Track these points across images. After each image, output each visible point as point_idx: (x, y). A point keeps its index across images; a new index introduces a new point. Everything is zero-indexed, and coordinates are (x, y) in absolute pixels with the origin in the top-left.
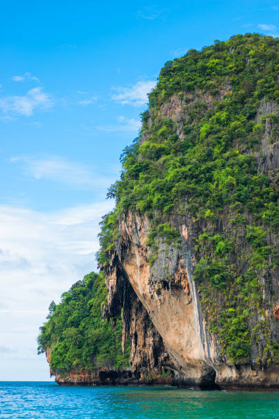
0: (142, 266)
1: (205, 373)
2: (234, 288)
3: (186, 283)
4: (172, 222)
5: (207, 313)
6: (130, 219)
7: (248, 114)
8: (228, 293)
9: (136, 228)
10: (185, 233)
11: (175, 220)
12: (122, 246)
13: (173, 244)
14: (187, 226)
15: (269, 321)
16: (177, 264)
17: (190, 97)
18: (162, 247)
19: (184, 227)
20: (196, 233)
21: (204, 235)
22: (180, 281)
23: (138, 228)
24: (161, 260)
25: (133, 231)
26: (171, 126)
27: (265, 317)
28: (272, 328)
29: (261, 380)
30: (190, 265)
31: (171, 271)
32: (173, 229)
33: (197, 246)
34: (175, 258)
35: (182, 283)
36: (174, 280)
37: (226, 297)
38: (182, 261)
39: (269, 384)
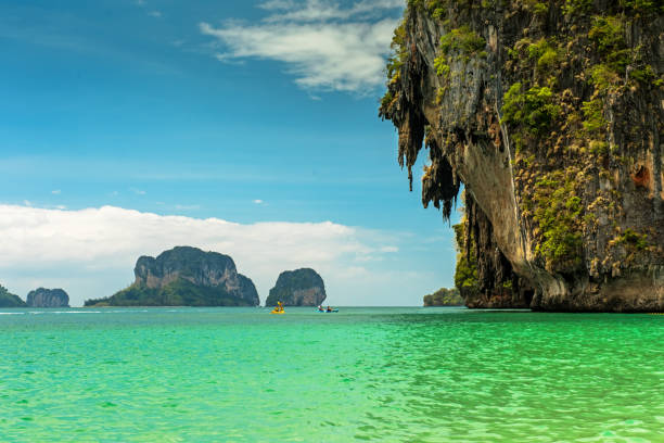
2: (564, 132)
3: (497, 131)
4: (474, 23)
5: (521, 182)
6: (420, 26)
9: (430, 41)
11: (478, 19)
12: (412, 76)
14: (496, 27)
15: (621, 190)
16: (480, 97)
18: (457, 69)
19: (491, 30)
20: (510, 38)
21: (524, 40)
22: (485, 127)
23: (434, 41)
24: (454, 91)
25: (426, 46)
27: (613, 183)
29: (605, 300)
30: (500, 97)
33: (509, 63)
34: (476, 88)
35: (490, 131)
37: (550, 151)
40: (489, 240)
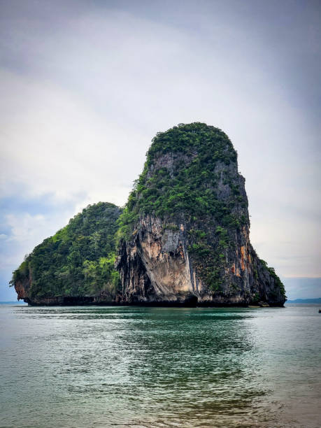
0: (151, 244)
1: (188, 298)
8: (208, 259)
10: (182, 228)
17: (176, 156)
26: (166, 170)
31: (175, 247)
32: (175, 226)
36: (176, 252)
38: (181, 242)
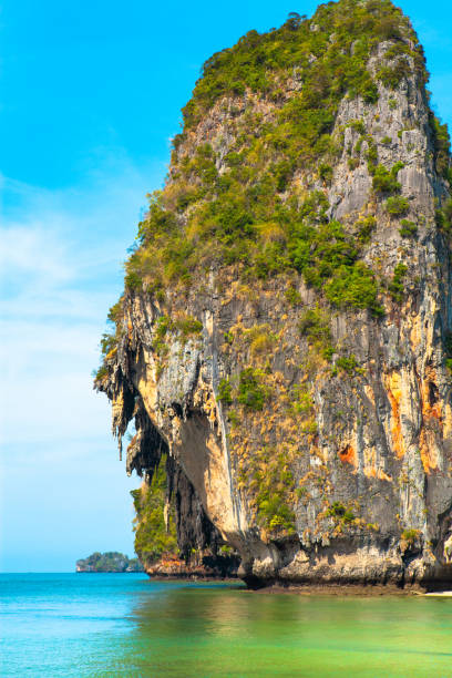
2: (277, 411)
3: (212, 407)
4: (192, 308)
5: (236, 456)
6: (137, 307)
7: (319, 125)
9: (146, 321)
10: (209, 324)
11: (196, 304)
12: (128, 352)
13: (190, 342)
14: (212, 312)
15: (329, 466)
16: (197, 376)
17: (239, 106)
18: (175, 348)
19: (208, 314)
20: (226, 323)
21: (238, 325)
22: (201, 404)
23: (150, 321)
24: (172, 370)
25: (142, 325)
27: (322, 459)
28: (334, 478)
29: (315, 568)
30: (216, 376)
31: (186, 387)
32: (193, 318)
33: (225, 345)
34: (193, 366)
35: (205, 406)
36: (191, 401)
37: (264, 428)
38: (203, 370)
39: (327, 577)
40: (191, 508)
